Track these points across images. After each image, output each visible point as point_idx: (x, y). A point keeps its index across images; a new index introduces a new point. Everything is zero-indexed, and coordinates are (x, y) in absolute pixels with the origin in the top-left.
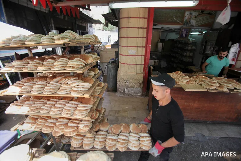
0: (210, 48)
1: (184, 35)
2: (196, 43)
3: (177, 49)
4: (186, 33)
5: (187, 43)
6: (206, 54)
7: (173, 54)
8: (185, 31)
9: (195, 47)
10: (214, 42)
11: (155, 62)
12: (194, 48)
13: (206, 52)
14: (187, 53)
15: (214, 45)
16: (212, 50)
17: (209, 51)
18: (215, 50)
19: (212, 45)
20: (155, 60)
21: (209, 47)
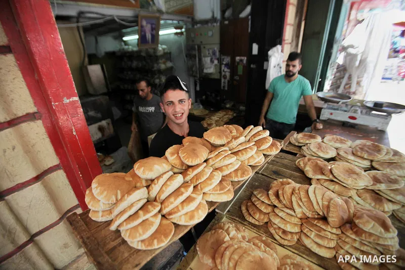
0: (212, 61)
1: (149, 36)
2: (170, 53)
3: (129, 73)
4: (153, 29)
5: (154, 57)
6: (207, 74)
7: (126, 86)
8: (149, 26)
9: (171, 61)
10: (217, 48)
11: (101, 129)
12: (169, 64)
13: (205, 71)
14: (159, 78)
15: (218, 54)
16: (216, 65)
17: (210, 68)
18: (224, 63)
19: (214, 53)
20: (99, 124)
21: (208, 60)
